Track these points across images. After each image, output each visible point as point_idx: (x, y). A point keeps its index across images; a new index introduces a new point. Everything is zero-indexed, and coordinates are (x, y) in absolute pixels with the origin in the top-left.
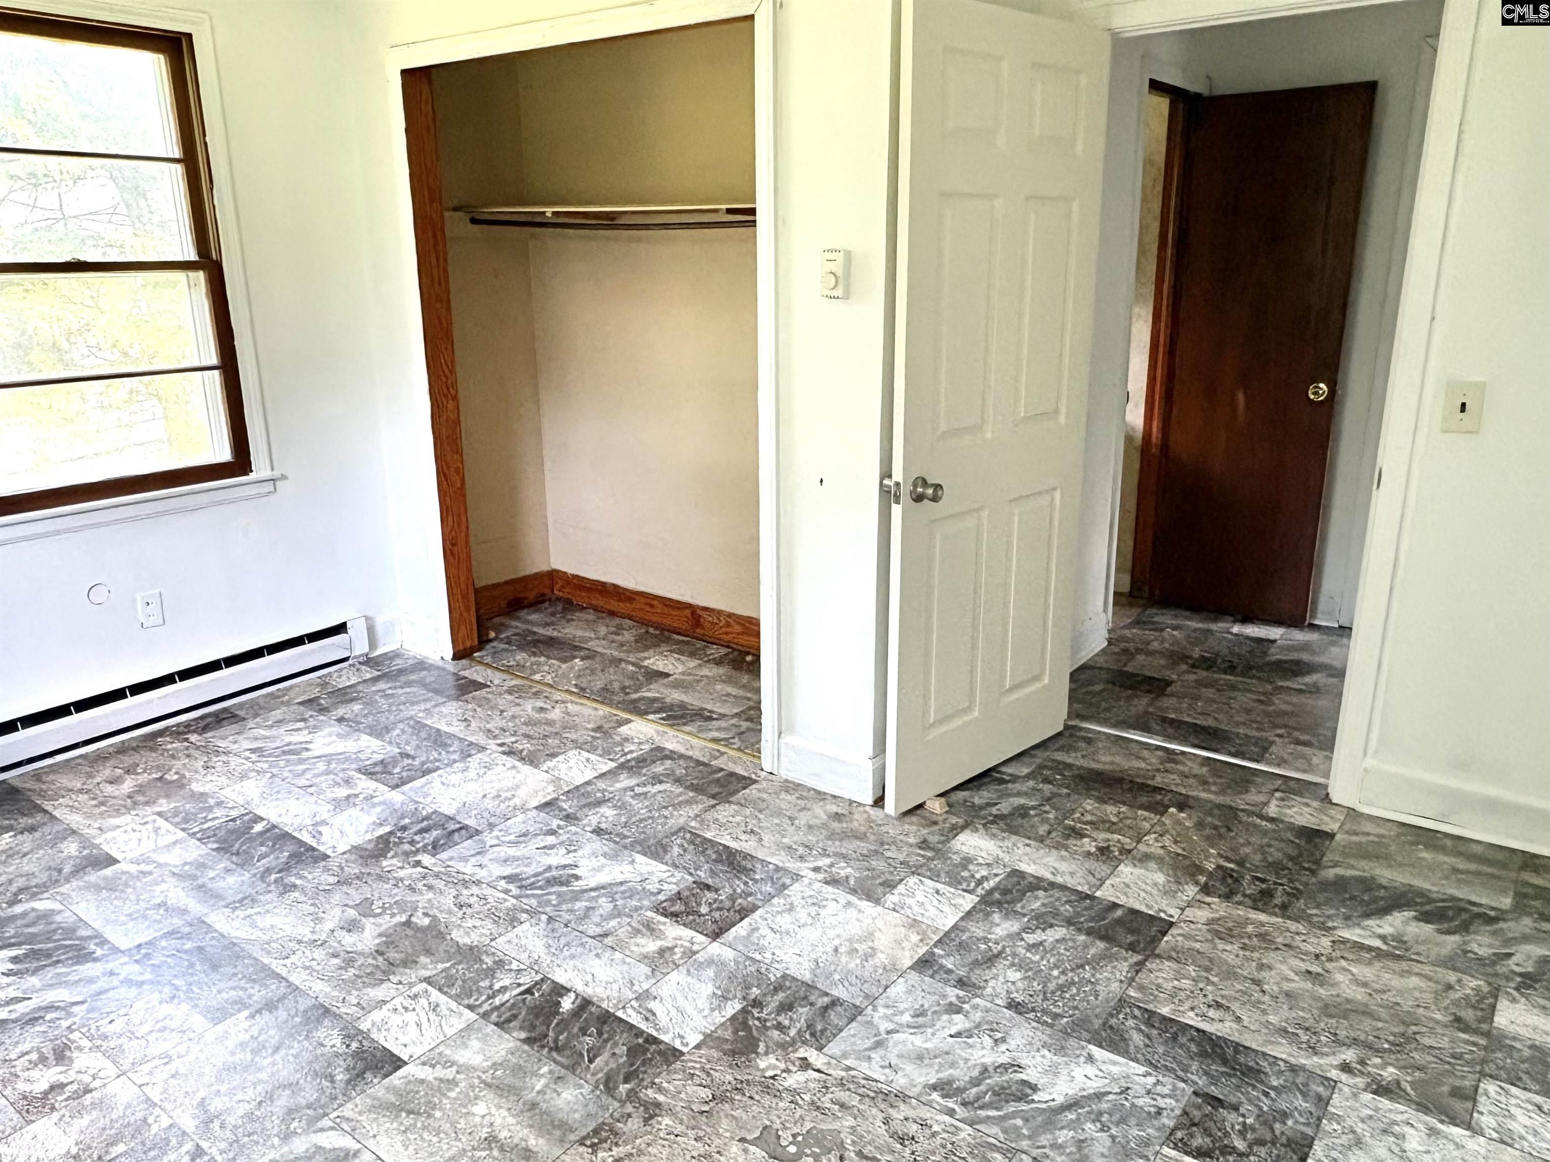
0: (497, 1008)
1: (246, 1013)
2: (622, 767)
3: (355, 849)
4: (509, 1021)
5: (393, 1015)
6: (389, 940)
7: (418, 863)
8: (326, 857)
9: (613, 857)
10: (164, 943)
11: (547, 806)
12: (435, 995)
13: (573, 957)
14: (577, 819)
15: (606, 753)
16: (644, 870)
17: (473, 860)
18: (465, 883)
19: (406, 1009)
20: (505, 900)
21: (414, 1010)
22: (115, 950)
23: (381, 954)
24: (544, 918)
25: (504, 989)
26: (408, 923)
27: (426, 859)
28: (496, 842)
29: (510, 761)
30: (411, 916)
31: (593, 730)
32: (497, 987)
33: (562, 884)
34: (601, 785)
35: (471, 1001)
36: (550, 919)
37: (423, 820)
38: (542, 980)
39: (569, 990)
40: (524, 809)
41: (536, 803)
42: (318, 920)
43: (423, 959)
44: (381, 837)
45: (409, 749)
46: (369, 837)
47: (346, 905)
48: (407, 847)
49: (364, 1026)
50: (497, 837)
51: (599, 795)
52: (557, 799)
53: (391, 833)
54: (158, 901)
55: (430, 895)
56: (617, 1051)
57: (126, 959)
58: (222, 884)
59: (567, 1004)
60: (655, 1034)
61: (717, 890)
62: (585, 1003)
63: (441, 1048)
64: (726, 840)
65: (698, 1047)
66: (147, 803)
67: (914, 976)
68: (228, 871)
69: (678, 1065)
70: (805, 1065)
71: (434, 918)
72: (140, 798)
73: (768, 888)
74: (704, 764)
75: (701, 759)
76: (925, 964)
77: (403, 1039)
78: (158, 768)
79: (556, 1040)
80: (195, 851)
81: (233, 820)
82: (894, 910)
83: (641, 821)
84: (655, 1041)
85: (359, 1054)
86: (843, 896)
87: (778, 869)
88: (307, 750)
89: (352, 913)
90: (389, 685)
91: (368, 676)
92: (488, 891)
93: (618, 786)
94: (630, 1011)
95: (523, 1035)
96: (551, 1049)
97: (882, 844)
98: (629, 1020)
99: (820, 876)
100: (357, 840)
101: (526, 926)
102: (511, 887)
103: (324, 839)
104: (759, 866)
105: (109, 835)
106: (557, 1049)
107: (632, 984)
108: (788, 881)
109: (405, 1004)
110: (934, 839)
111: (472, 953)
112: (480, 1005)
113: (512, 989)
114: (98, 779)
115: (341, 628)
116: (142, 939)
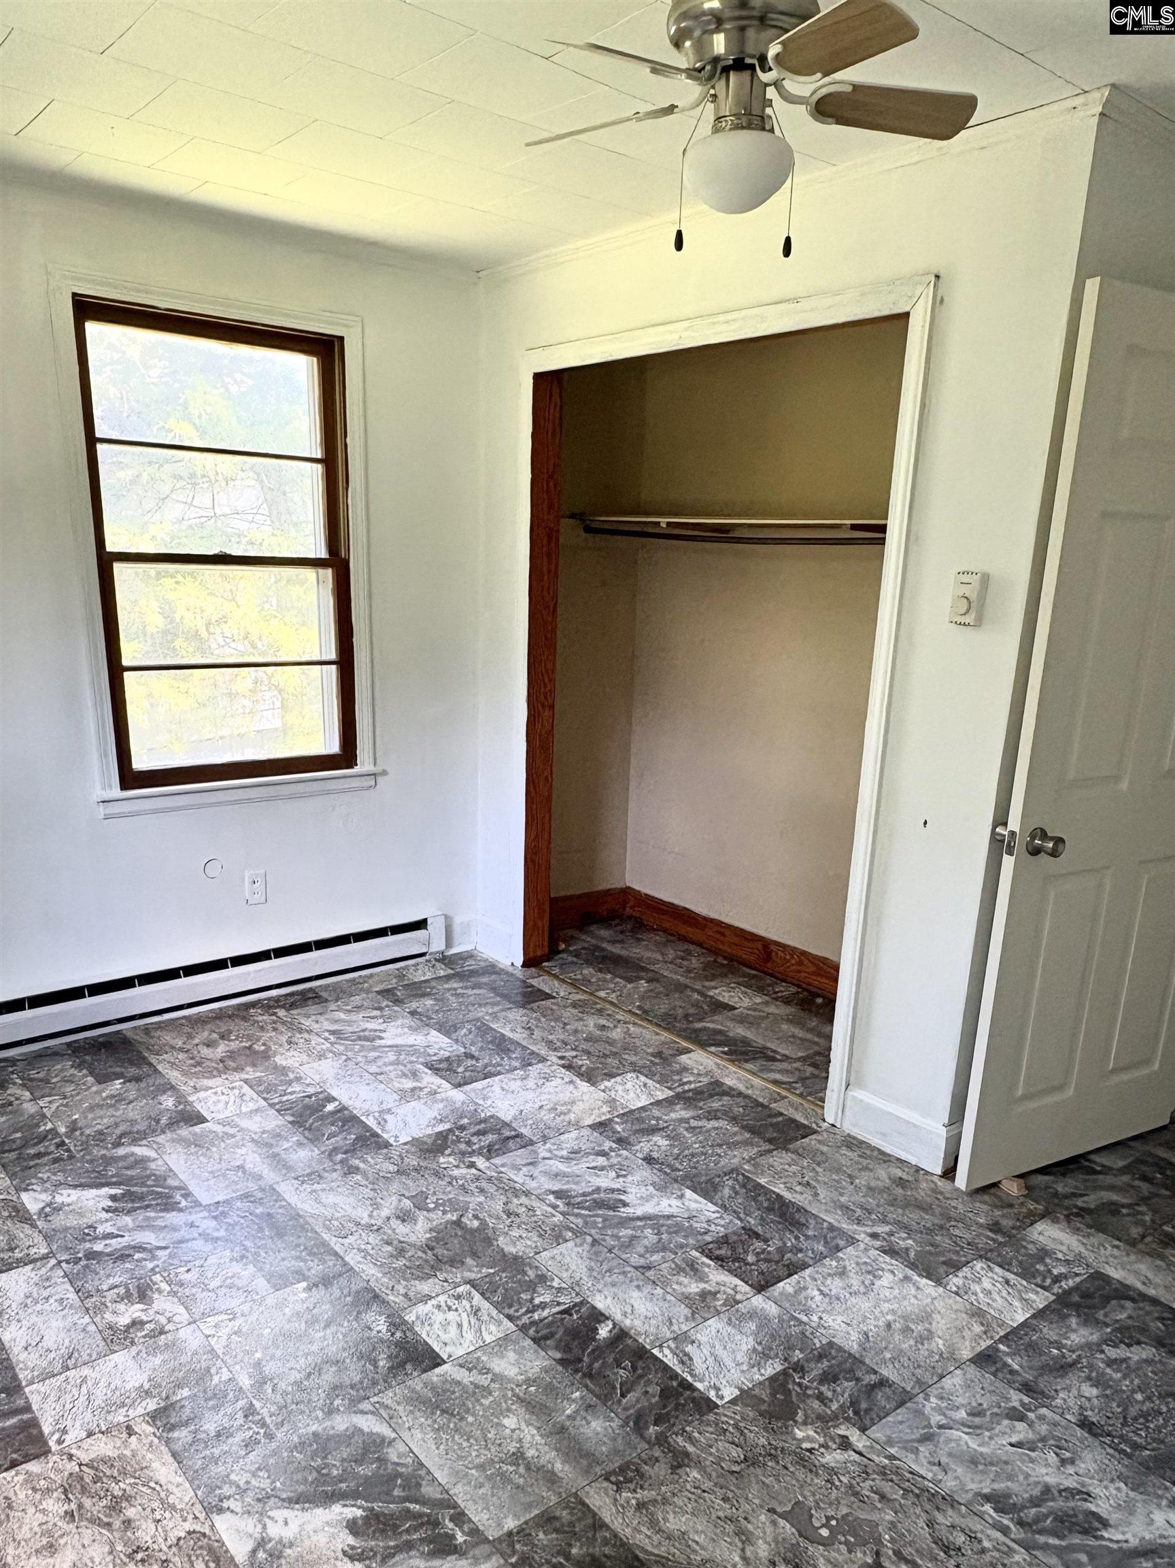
0: (533, 1323)
1: (304, 1284)
2: (678, 1096)
3: (415, 1142)
4: (546, 1338)
5: (436, 1311)
6: (439, 1237)
7: (472, 1165)
8: (387, 1145)
9: (661, 1188)
10: (239, 1204)
11: (601, 1126)
12: (477, 1297)
13: (613, 1285)
14: (629, 1144)
15: (663, 1080)
16: (693, 1206)
17: (525, 1169)
18: (516, 1193)
19: (450, 1309)
20: (554, 1216)
21: (456, 1310)
22: (197, 1204)
23: (432, 1249)
24: (589, 1239)
25: (543, 1306)
26: (458, 1223)
27: (481, 1162)
28: (548, 1155)
29: (568, 1075)
30: (462, 1216)
31: (652, 1055)
32: (537, 1301)
33: (610, 1208)
34: (656, 1112)
35: (511, 1312)
36: (595, 1242)
37: (481, 1122)
38: (582, 1303)
39: (607, 1318)
40: (579, 1127)
41: (589, 1122)
42: (376, 1206)
43: (469, 1261)
44: (441, 1132)
45: (473, 1050)
46: (429, 1131)
47: (403, 1195)
48: (463, 1146)
49: (410, 1317)
50: (550, 1151)
51: (653, 1122)
52: (610, 1120)
53: (450, 1130)
54: (238, 1164)
55: (482, 1199)
56: (650, 1390)
57: (205, 1214)
58: (293, 1156)
59: (604, 1332)
60: (689, 1379)
61: (766, 1241)
62: (621, 1335)
63: (479, 1354)
64: (779, 1189)
65: (733, 1402)
66: (235, 1070)
67: (972, 1371)
68: (300, 1144)
69: (711, 1417)
70: (845, 1444)
71: (484, 1223)
72: (231, 1064)
73: (821, 1247)
74: (762, 1105)
75: (761, 1100)
76: (985, 1359)
77: (444, 1337)
78: (249, 1037)
79: (590, 1366)
80: (274, 1121)
81: (310, 1097)
82: (957, 1293)
83: (693, 1155)
84: (690, 1387)
85: (402, 1345)
86: (901, 1270)
87: (832, 1228)
88: (381, 1038)
89: (407, 1203)
90: (461, 985)
91: (442, 973)
92: (536, 1204)
93: (673, 1115)
94: (667, 1351)
95: (558, 1356)
96: (584, 1375)
97: (949, 1219)
98: (665, 1360)
99: (878, 1243)
100: (418, 1134)
101: (570, 1244)
102: (559, 1203)
103: (389, 1126)
104: (812, 1222)
105: (202, 1094)
106: (589, 1375)
107: (671, 1324)
108: (842, 1243)
109: (450, 1303)
110: (1006, 1223)
111: (515, 1264)
112: (519, 1318)
113: (551, 1306)
114: (196, 1041)
115: (421, 925)
116: (220, 1198)
